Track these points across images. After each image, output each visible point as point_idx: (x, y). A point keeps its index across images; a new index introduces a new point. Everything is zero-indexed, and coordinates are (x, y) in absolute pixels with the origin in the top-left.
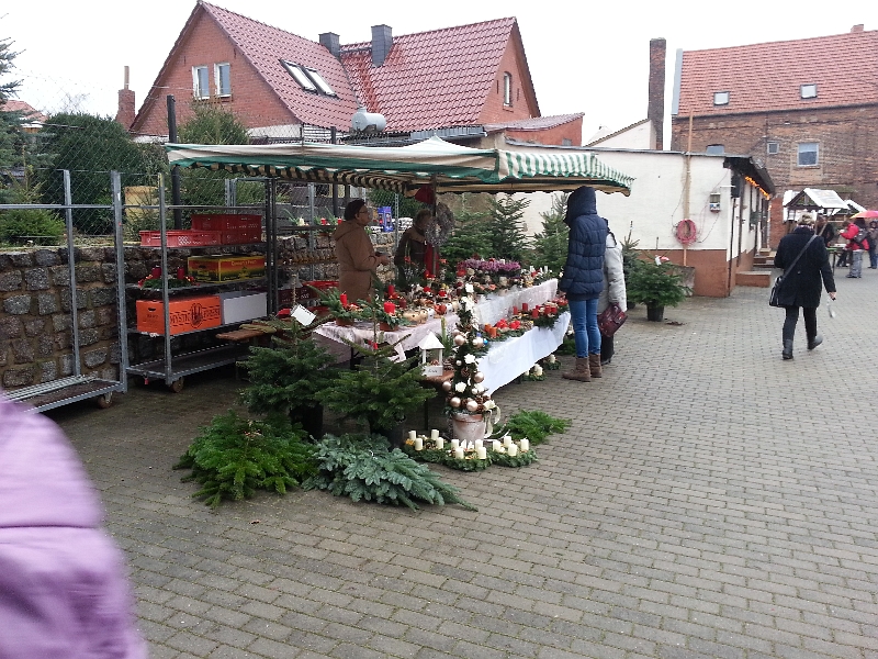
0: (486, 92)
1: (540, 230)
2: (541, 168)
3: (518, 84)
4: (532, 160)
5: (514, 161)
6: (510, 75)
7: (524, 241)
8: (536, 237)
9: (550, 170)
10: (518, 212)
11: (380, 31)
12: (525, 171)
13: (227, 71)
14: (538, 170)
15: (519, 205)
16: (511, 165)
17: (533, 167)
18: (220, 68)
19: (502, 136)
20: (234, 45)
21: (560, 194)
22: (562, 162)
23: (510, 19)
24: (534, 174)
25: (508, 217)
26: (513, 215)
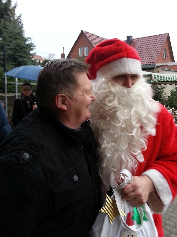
0: (158, 55)
1: (169, 95)
2: (165, 79)
3: (168, 52)
4: (162, 76)
5: (156, 77)
6: (166, 50)
7: (164, 98)
8: (168, 97)
9: (168, 79)
10: (163, 90)
11: (129, 38)
12: (160, 80)
13: (88, 49)
14: (164, 79)
15: (164, 87)
16: (155, 78)
17: (162, 79)
18: (86, 48)
19: (161, 68)
20: (90, 42)
21: (174, 85)
22: (172, 77)
23: (167, 34)
24: (162, 81)
25: (160, 91)
26: (162, 90)
